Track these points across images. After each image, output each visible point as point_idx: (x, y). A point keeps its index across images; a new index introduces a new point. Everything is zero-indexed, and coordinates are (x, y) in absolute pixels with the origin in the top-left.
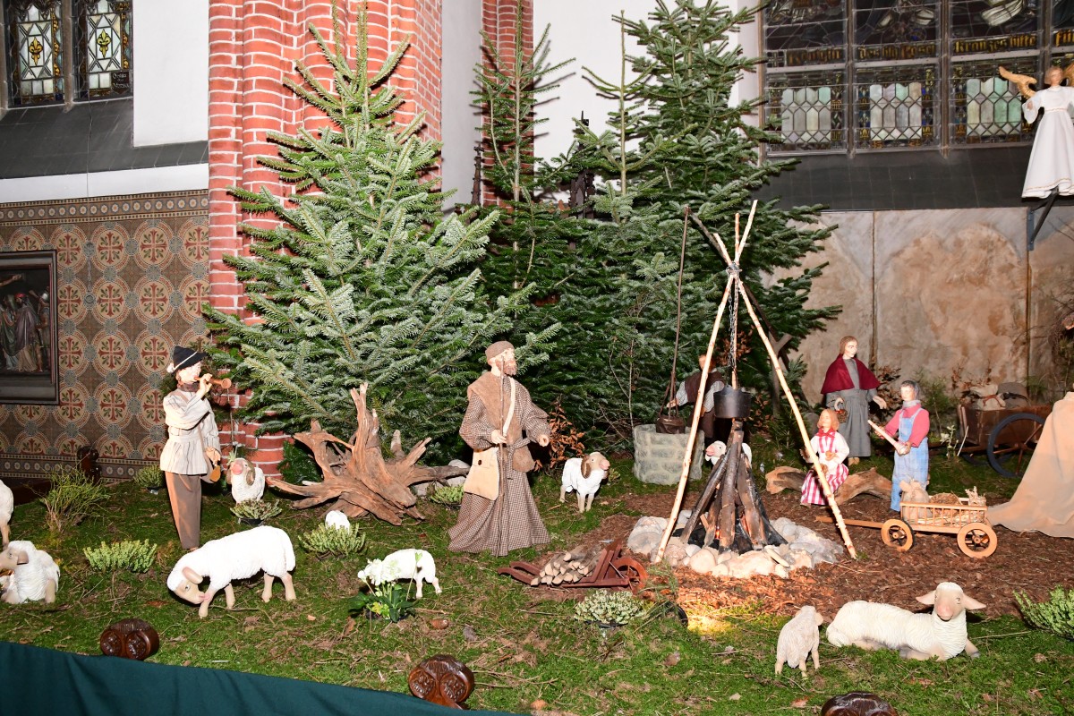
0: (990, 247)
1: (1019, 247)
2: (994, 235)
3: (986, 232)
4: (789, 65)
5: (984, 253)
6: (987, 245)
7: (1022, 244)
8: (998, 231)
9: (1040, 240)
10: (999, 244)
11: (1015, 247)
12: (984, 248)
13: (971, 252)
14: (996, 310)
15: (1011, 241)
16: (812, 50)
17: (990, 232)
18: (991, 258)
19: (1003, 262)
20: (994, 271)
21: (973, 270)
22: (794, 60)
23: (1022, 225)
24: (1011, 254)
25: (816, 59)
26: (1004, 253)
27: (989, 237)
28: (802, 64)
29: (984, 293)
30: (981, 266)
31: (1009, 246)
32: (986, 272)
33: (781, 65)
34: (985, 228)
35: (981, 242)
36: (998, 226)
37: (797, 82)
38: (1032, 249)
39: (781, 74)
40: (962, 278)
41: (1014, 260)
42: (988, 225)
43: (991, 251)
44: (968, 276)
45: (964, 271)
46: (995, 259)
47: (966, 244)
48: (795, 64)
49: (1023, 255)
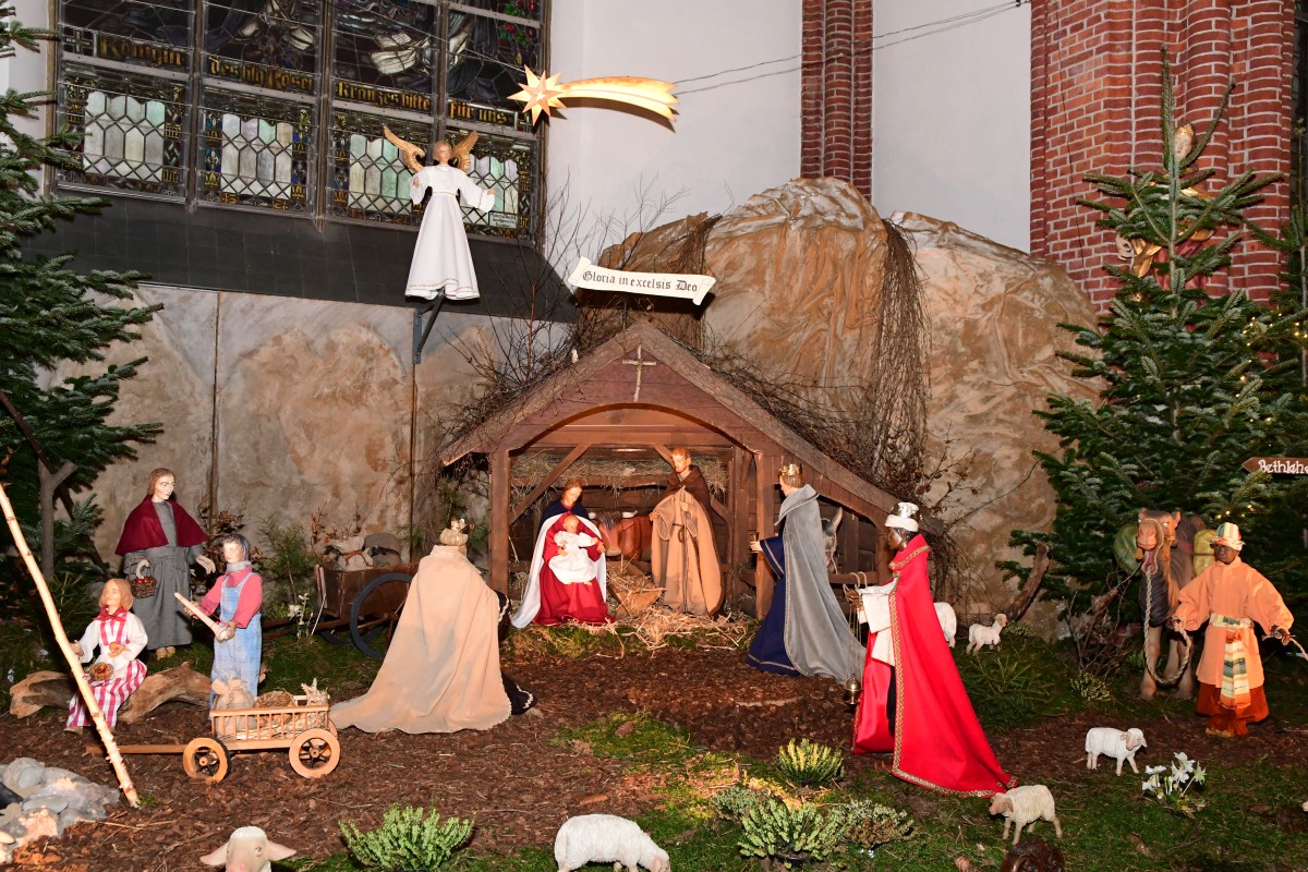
0: (370, 355)
1: (404, 359)
2: (376, 340)
3: (365, 336)
4: (100, 55)
5: (362, 362)
6: (365, 352)
7: (407, 355)
8: (380, 335)
9: (427, 353)
10: (381, 352)
11: (399, 357)
12: (363, 356)
13: (347, 360)
14: (375, 437)
15: (395, 350)
16: (139, 42)
17: (370, 335)
18: (371, 369)
19: (384, 376)
20: (374, 387)
21: (348, 383)
22: (109, 49)
23: (409, 330)
24: (395, 366)
25: (145, 57)
26: (386, 364)
27: (368, 342)
28: (122, 60)
29: (361, 414)
30: (358, 380)
31: (392, 355)
32: (364, 387)
33: (88, 52)
34: (364, 330)
35: (358, 348)
36: (379, 329)
37: (112, 84)
38: (419, 362)
39: (89, 67)
40: (334, 393)
41: (398, 375)
42: (368, 327)
43: (371, 359)
44: (343, 392)
45: (336, 384)
46: (375, 371)
47: (341, 348)
48: (110, 56)
49: (409, 369)
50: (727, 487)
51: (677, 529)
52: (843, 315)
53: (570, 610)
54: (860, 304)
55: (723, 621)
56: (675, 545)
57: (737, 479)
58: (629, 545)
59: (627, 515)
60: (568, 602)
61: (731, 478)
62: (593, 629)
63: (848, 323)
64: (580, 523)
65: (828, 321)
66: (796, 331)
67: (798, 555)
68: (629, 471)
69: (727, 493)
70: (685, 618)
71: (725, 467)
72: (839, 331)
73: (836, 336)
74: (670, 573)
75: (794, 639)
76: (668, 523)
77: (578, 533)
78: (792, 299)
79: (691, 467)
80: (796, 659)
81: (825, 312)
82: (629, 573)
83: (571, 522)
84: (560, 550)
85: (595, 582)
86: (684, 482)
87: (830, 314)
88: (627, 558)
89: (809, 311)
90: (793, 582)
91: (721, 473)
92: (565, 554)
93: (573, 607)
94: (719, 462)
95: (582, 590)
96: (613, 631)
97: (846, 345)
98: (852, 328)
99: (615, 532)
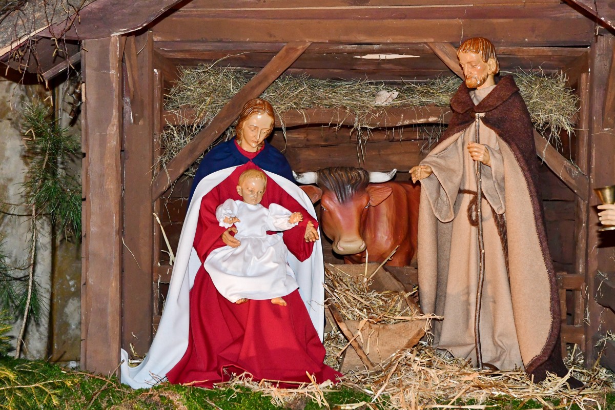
50: (576, 125)
51: (467, 198)
53: (243, 355)
55: (554, 384)
56: (464, 230)
57: (597, 106)
58: (384, 236)
59: (378, 177)
60: (240, 340)
61: (585, 107)
62: (278, 395)
64: (271, 184)
68: (386, 97)
69: (575, 138)
70: (474, 376)
71: (574, 87)
74: (454, 288)
76: (450, 188)
77: (265, 203)
79: (496, 76)
83: (253, 182)
84: (226, 235)
85: (294, 298)
86: (482, 106)
88: (378, 258)
91: (566, 101)
92: (236, 244)
93: (248, 349)
94: (563, 80)
96: (319, 400)
99: (353, 209)
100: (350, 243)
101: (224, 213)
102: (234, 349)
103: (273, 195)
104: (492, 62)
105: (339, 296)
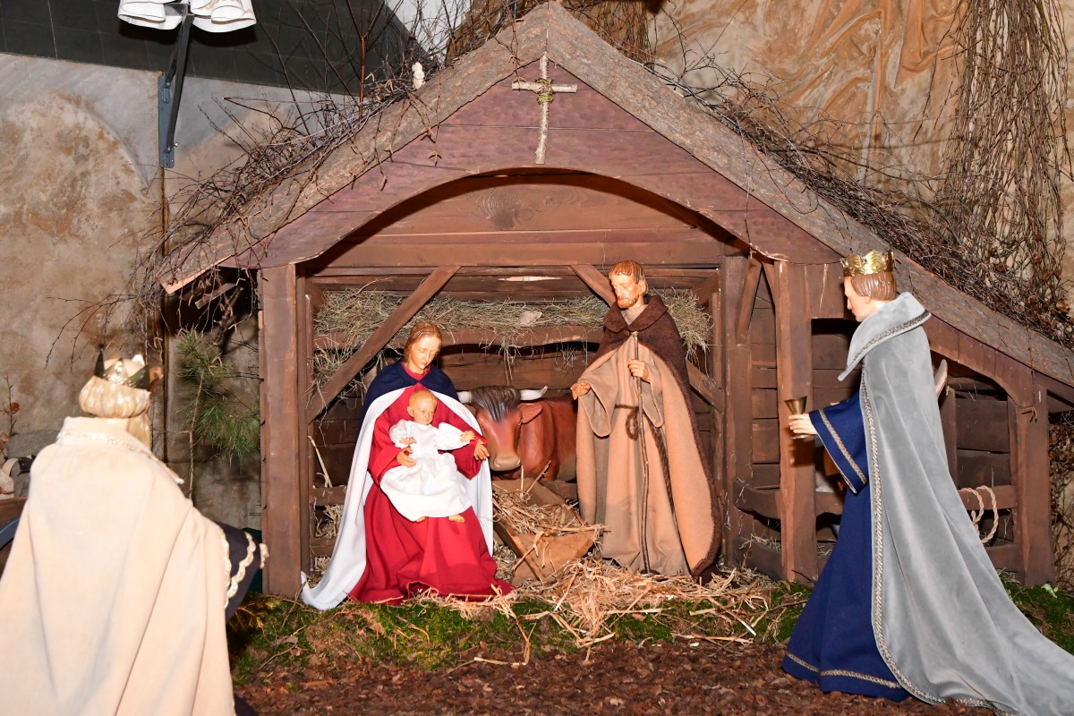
0: (81, 150)
1: (143, 159)
2: (91, 125)
3: (70, 117)
5: (67, 162)
6: (73, 144)
7: (149, 151)
8: (99, 116)
9: (185, 148)
10: (102, 145)
11: (135, 156)
12: (68, 151)
13: (39, 157)
14: (95, 291)
15: (127, 142)
17: (81, 116)
18: (85, 174)
19: (110, 187)
20: (92, 206)
21: (44, 198)
23: (152, 107)
24: (127, 170)
26: (112, 167)
27: (77, 126)
29: (68, 251)
30: (62, 192)
31: (122, 151)
32: (73, 205)
34: (70, 107)
35: (59, 136)
36: (97, 105)
38: (170, 165)
40: (18, 214)
41: (135, 184)
42: (78, 102)
43: (85, 158)
44: (35, 214)
45: (22, 199)
46: (93, 178)
47: (27, 137)
49: (152, 173)
50: (709, 341)
51: (623, 414)
52: (897, 49)
53: (423, 573)
54: (930, 26)
55: (719, 586)
56: (621, 441)
57: (730, 323)
58: (534, 452)
59: (528, 395)
60: (419, 556)
61: (717, 326)
62: (466, 609)
63: (908, 60)
64: (440, 405)
65: (869, 64)
66: (812, 84)
67: (897, 440)
68: (530, 317)
69: (710, 351)
70: (647, 581)
71: (705, 306)
72: (891, 79)
73: (885, 88)
74: (614, 497)
75: (894, 621)
76: (608, 403)
77: (435, 423)
78: (805, 30)
79: (646, 297)
80: (900, 665)
81: (864, 48)
82: (534, 499)
83: (424, 403)
84: (401, 456)
85: (470, 515)
86: (636, 324)
87: (873, 49)
88: (531, 474)
89: (834, 49)
90: (888, 497)
91: (698, 317)
92: (412, 464)
93: (428, 566)
94: (693, 300)
95: (445, 531)
96: (507, 611)
97: (904, 103)
98: (915, 69)
99: (507, 427)
100: (507, 460)
101: (399, 434)
102: (413, 567)
103: (442, 416)
104: (642, 284)
105: (508, 511)
